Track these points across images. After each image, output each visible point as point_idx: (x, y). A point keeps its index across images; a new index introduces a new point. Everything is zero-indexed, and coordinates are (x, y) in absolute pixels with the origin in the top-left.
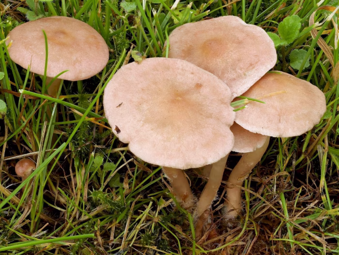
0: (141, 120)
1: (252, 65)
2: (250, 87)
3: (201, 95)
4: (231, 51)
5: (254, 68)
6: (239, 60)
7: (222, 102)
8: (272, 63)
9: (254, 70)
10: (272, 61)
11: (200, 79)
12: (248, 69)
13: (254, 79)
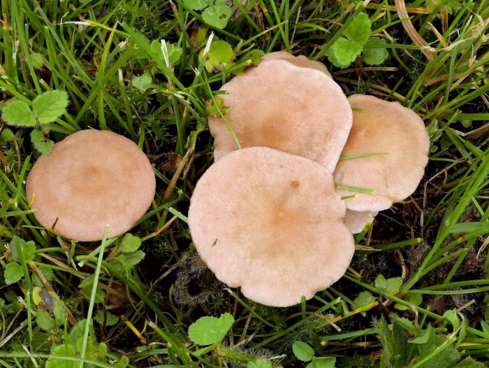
0: (246, 257)
1: (328, 135)
2: (336, 164)
3: (300, 196)
4: (299, 126)
5: (331, 136)
6: (312, 135)
7: (326, 193)
8: (349, 121)
9: (332, 139)
10: (348, 118)
11: (293, 171)
12: (325, 142)
13: (337, 152)
